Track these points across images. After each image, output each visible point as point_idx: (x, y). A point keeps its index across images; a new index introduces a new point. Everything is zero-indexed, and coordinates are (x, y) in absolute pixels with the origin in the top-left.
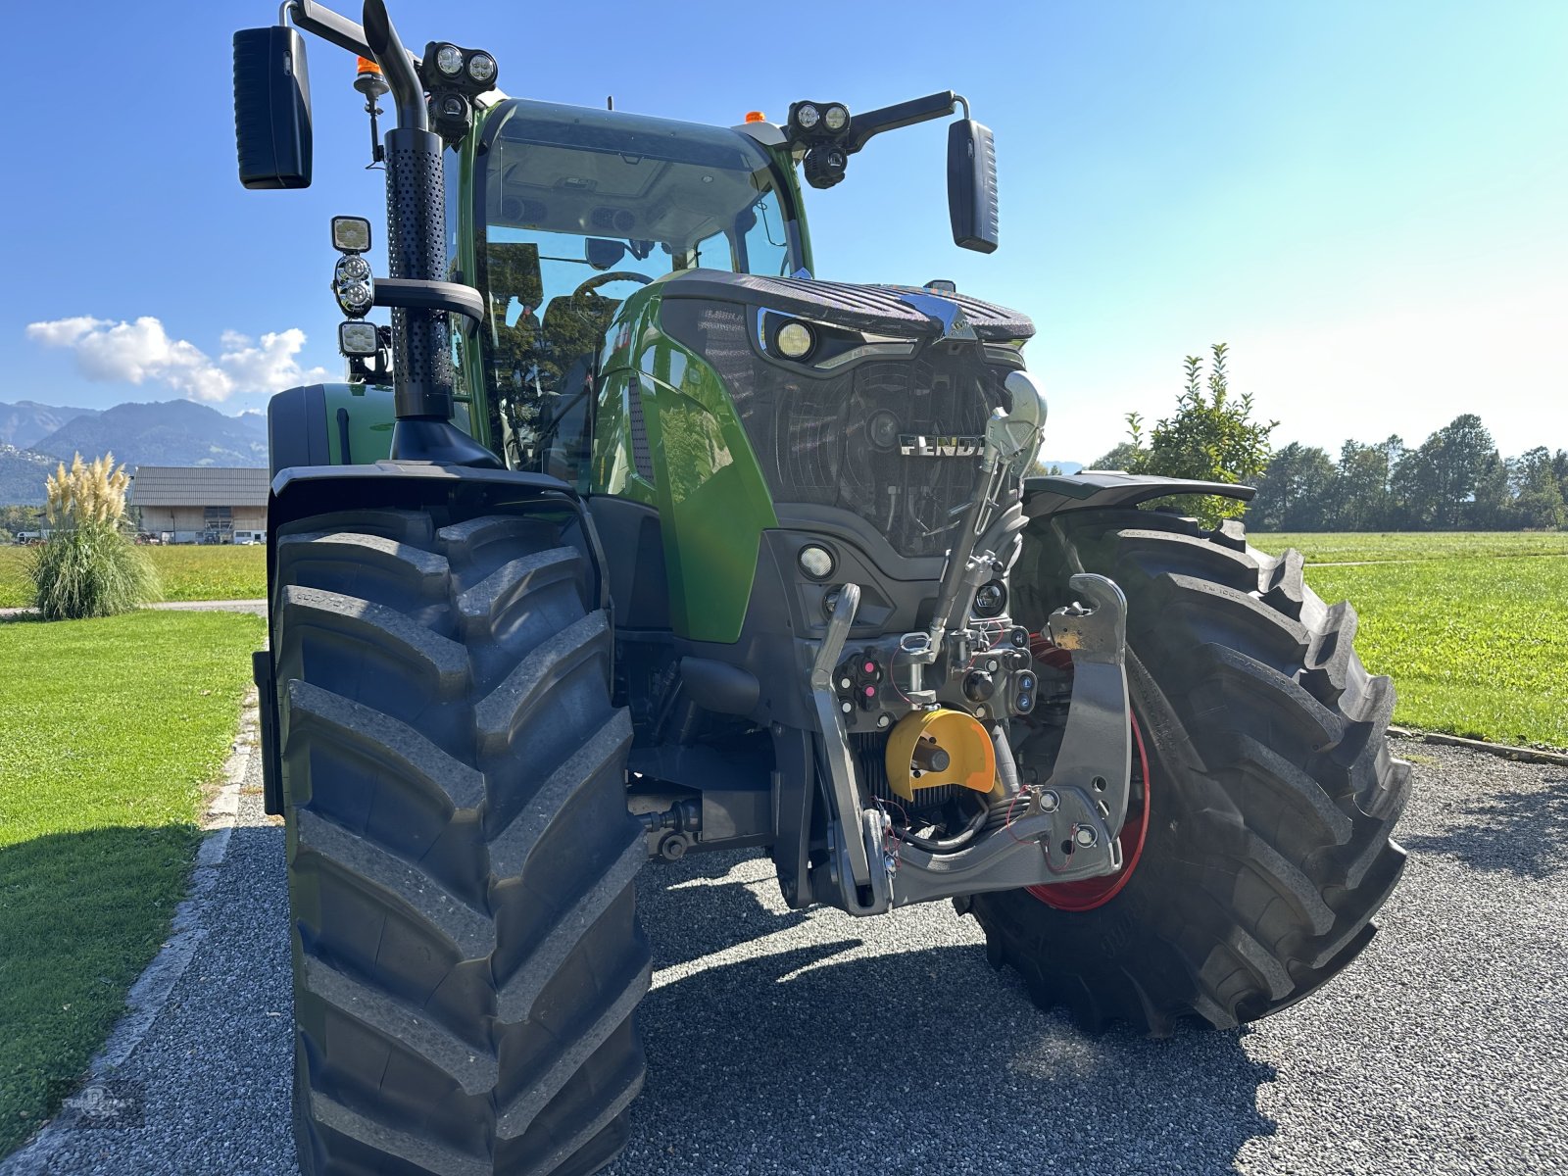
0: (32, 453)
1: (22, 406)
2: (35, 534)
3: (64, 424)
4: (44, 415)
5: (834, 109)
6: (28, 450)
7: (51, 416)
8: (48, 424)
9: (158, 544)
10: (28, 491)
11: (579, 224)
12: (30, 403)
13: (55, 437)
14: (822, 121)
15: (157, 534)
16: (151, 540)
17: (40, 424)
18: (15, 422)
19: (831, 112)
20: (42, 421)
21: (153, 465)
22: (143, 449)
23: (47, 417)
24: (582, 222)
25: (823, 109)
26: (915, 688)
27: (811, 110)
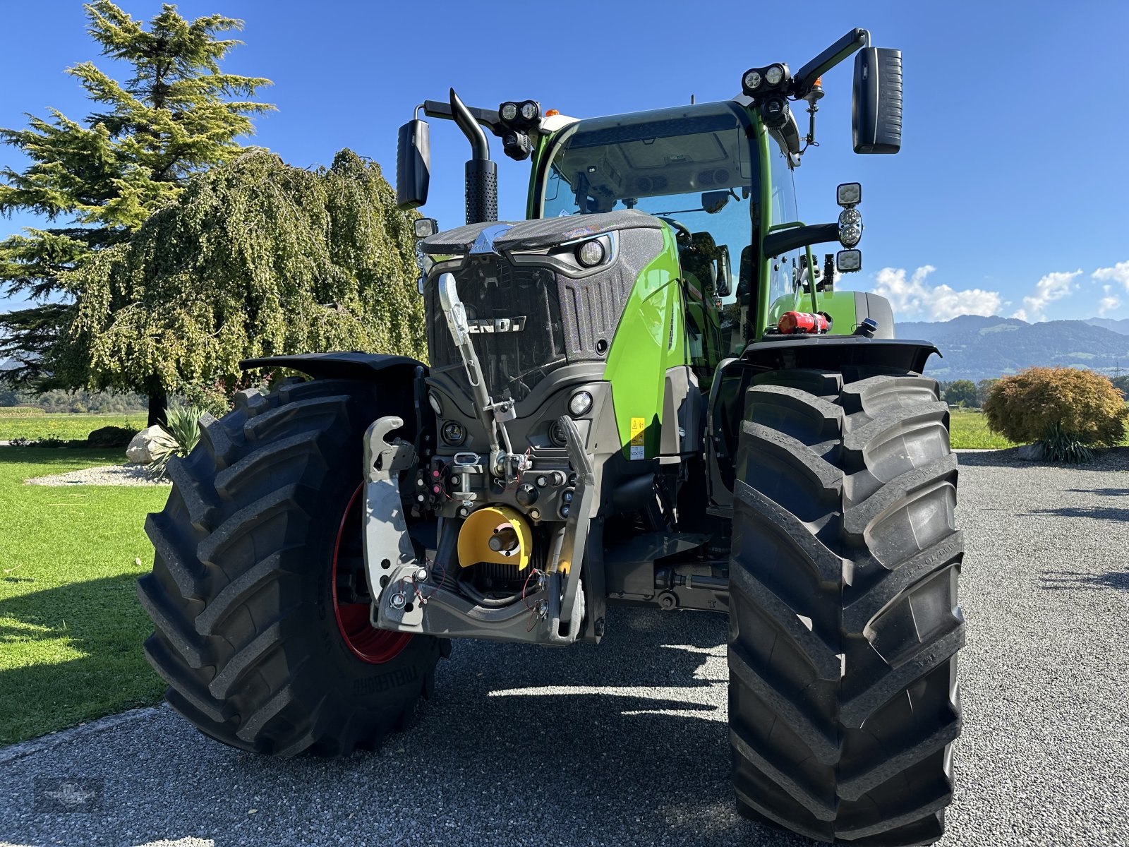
5: (772, 70)
11: (690, 185)
14: (764, 81)
19: (770, 73)
24: (692, 183)
25: (763, 72)
26: (464, 490)
27: (755, 75)
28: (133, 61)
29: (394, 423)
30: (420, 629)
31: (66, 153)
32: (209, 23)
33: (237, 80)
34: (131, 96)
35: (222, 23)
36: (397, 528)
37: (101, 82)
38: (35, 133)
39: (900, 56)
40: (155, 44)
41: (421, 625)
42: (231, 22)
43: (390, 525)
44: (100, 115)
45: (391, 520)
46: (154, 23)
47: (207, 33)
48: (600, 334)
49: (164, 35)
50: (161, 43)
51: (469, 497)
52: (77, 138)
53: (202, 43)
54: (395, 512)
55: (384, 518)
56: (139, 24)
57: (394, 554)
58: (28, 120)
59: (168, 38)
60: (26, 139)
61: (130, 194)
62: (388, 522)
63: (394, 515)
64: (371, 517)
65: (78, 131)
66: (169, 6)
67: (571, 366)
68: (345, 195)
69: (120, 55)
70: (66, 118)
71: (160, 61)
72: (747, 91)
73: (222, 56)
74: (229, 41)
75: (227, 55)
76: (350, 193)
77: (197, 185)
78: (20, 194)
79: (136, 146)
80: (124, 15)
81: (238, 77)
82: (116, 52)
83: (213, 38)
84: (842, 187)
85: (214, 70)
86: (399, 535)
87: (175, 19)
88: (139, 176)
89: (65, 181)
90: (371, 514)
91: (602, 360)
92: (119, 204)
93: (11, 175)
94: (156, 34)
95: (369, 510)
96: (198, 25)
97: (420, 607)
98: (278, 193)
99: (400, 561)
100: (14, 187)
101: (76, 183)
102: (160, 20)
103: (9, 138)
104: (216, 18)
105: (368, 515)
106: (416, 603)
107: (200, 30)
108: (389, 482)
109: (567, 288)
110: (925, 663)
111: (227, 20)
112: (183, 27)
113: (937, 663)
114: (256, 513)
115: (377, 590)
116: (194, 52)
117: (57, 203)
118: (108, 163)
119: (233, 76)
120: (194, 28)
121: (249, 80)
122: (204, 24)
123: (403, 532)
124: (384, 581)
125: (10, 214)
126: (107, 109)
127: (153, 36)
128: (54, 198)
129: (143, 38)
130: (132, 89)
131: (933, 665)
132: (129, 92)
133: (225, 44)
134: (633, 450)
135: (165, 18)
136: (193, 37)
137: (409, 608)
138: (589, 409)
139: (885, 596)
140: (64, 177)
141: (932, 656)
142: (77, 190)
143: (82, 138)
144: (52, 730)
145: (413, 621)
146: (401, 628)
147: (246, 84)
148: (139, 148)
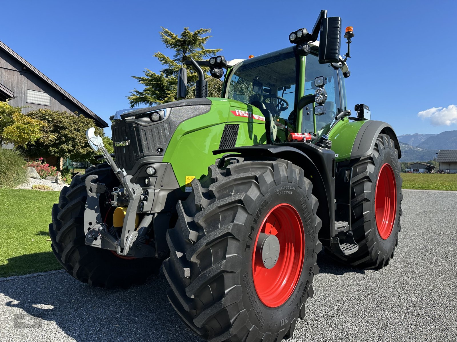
0: (417, 148)
1: (415, 135)
2: (409, 170)
3: (426, 139)
4: (421, 137)
6: (416, 147)
7: (422, 137)
8: (422, 139)
9: (444, 173)
10: (415, 158)
12: (417, 134)
13: (423, 143)
14: (297, 36)
15: (444, 170)
16: (442, 172)
17: (420, 139)
18: (413, 139)
20: (420, 138)
21: (451, 149)
22: (449, 145)
23: (422, 138)
25: (296, 33)
26: (115, 200)
27: (294, 35)
28: (175, 49)
29: (94, 177)
30: (100, 247)
31: (153, 83)
32: (199, 32)
33: (209, 51)
34: (174, 61)
35: (204, 31)
36: (96, 212)
37: (164, 58)
38: (146, 77)
39: (339, 20)
40: (182, 42)
41: (100, 245)
42: (207, 30)
43: (94, 211)
44: (165, 69)
45: (94, 209)
46: (181, 35)
47: (199, 35)
48: (159, 146)
49: (186, 38)
50: (184, 41)
51: (115, 203)
52: (155, 78)
53: (197, 39)
54: (96, 207)
55: (91, 208)
56: (177, 36)
57: (94, 220)
58: (144, 74)
59: (186, 40)
60: (143, 80)
61: (171, 96)
62: (93, 210)
63: (96, 208)
64: (87, 208)
65: (155, 76)
66: (186, 28)
67: (146, 157)
68: (240, 91)
69: (172, 47)
70: (151, 71)
71: (184, 48)
72: (292, 42)
73: (205, 42)
74: (207, 37)
75: (207, 42)
76: (242, 90)
77: (188, 92)
78: (139, 98)
79: (174, 79)
80: (172, 34)
81: (210, 50)
82: (171, 47)
83: (201, 37)
84: (317, 79)
85: (202, 48)
86: (97, 214)
87: (188, 33)
88: (175, 89)
89: (153, 93)
90: (87, 207)
91: (162, 155)
92: (168, 99)
93: (137, 92)
94: (182, 38)
95: (86, 206)
96: (195, 34)
97: (100, 239)
98: (214, 92)
99: (96, 223)
100: (138, 96)
101: (157, 93)
102: (184, 34)
103: (139, 80)
104: (201, 30)
105: (85, 207)
106: (99, 238)
107: (196, 35)
108: (96, 197)
109: (142, 130)
110: (208, 275)
111: (205, 30)
112: (190, 35)
113: (213, 275)
114: (71, 205)
115: (86, 232)
116: (195, 43)
117: (150, 100)
118: (165, 86)
119: (208, 50)
120: (194, 35)
121: (214, 50)
122: (197, 33)
123: (98, 214)
124: (89, 229)
125: (139, 105)
126: (166, 67)
127: (181, 39)
128: (150, 99)
129: (179, 40)
130: (176, 59)
131: (211, 276)
132: (173, 60)
133: (205, 38)
134: (186, 188)
135: (185, 33)
136: (194, 38)
137: (96, 239)
138: (155, 173)
139: (198, 247)
140: (153, 92)
141: (211, 272)
142: (158, 96)
143: (157, 78)
144: (53, 270)
145: (97, 243)
146: (92, 245)
147: (213, 52)
148: (175, 79)
